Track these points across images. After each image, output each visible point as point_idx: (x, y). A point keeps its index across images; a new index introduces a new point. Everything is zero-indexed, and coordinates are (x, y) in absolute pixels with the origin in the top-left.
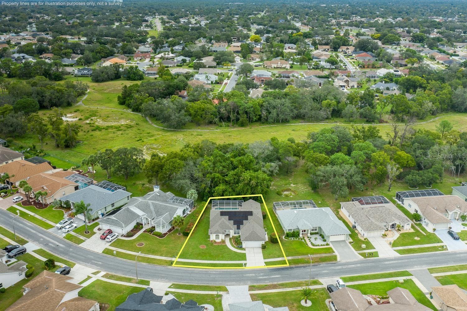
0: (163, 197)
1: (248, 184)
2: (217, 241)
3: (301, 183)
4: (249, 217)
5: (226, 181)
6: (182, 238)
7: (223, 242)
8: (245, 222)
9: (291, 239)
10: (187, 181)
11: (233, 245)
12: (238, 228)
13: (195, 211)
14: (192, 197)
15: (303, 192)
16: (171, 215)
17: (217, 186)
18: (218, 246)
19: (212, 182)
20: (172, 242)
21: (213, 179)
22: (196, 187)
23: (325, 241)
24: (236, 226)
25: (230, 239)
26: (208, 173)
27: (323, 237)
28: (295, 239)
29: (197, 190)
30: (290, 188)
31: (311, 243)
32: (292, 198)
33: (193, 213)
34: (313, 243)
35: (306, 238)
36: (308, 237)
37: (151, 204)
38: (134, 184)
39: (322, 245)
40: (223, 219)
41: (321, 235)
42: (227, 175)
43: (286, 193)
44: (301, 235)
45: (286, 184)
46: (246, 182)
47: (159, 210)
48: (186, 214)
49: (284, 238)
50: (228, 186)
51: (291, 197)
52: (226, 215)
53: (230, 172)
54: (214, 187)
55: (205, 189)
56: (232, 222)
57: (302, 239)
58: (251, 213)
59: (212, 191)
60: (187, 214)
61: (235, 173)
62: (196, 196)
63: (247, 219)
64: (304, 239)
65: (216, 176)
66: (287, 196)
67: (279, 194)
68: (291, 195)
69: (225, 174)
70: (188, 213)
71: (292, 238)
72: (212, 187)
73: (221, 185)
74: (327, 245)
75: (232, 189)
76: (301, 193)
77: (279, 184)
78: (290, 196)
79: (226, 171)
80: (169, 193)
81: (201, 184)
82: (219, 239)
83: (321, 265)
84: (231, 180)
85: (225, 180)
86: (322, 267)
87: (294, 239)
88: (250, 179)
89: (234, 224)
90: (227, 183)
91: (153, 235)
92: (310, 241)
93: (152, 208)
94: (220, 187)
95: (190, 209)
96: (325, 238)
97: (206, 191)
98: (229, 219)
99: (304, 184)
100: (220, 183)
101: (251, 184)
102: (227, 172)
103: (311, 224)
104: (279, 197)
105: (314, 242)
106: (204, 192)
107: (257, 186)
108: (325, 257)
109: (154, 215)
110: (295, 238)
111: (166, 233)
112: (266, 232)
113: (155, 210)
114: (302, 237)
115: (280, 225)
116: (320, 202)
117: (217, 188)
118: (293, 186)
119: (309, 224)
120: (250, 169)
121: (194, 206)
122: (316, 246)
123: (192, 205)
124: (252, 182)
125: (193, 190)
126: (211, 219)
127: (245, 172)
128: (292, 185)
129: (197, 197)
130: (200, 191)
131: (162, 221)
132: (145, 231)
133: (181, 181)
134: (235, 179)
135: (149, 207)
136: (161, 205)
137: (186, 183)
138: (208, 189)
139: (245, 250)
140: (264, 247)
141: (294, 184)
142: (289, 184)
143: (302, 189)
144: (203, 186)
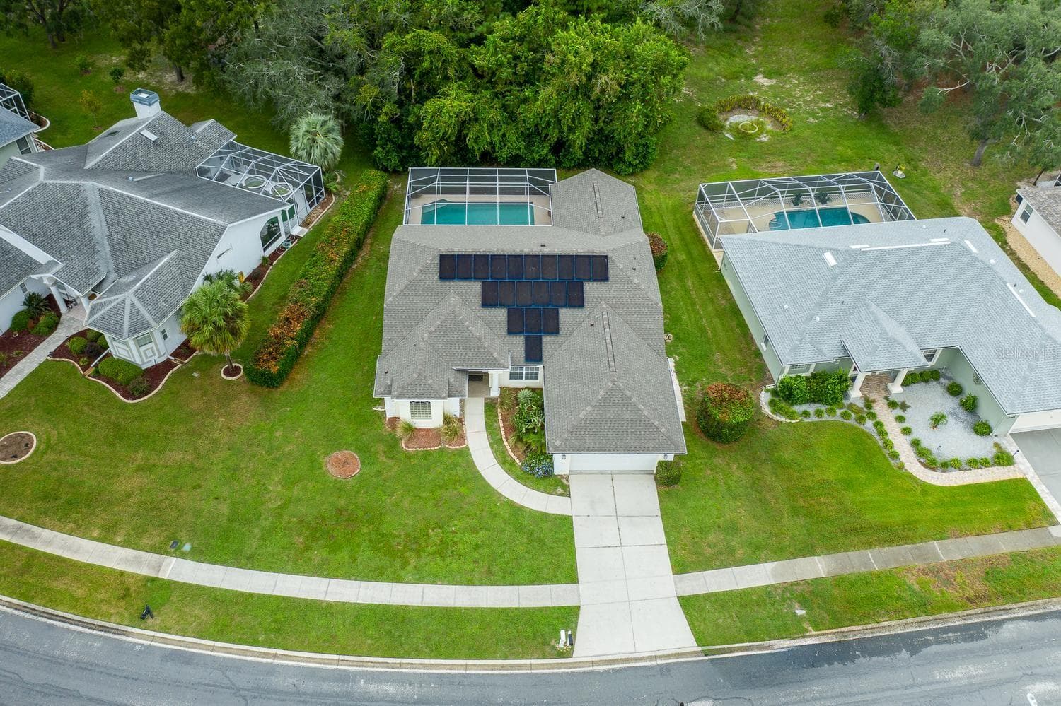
0: (172, 148)
1: (583, 91)
2: (421, 423)
3: (801, 72)
4: (592, 290)
5: (475, 70)
6: (245, 398)
7: (453, 426)
8: (566, 315)
9: (806, 414)
10: (292, 66)
11: (504, 452)
12: (534, 354)
13: (327, 219)
14: (316, 153)
15: (814, 116)
16: (188, 266)
17: (433, 92)
18: (426, 455)
19: (409, 71)
20: (182, 429)
21: (413, 58)
22: (337, 97)
23: (983, 429)
24: (519, 341)
25: (490, 406)
26: (392, 28)
27: (971, 406)
28: (826, 417)
29: (339, 114)
30: (755, 94)
31: (915, 443)
32: (769, 145)
33: (318, 230)
34: (925, 444)
35: (880, 409)
36: (892, 405)
37: (93, 198)
38: (84, 69)
39: (973, 464)
40: (453, 300)
41: (955, 390)
42: (480, 40)
43: (739, 119)
44: (855, 394)
45: (736, 76)
46: (574, 78)
47: (132, 238)
48: (282, 239)
49: (767, 410)
50: (487, 94)
51: (764, 139)
52: (466, 278)
53: (497, 25)
54: (421, 100)
55: (376, 107)
56: (500, 315)
57: (860, 420)
58: (597, 267)
59: (411, 119)
60: (291, 238)
61: (518, 31)
62: (333, 144)
63: (578, 302)
64: (873, 416)
65: (427, 48)
66: (742, 135)
67: (707, 123)
68: (762, 130)
69: (472, 35)
70: (297, 230)
71: (811, 408)
72: (409, 96)
73: (452, 89)
74: (1003, 458)
75: (505, 107)
76: (802, 119)
77: (705, 73)
78: (758, 135)
79: (478, 17)
80: (205, 127)
81: (359, 85)
82: (429, 416)
83: (1008, 631)
84: (502, 65)
85: (472, 66)
86: (1015, 646)
87: (819, 413)
88: (593, 65)
89: (511, 331)
90: (480, 78)
91: (97, 374)
92: (907, 431)
93: (97, 222)
94: (447, 103)
95: (303, 209)
96: (985, 413)
97: (383, 118)
98: (487, 302)
99: (812, 73)
100: (447, 78)
101: (598, 89)
102: (480, 23)
103: (911, 333)
104: (711, 139)
105: (930, 440)
106: (373, 121)
107: (624, 97)
108: (1015, 558)
109: (105, 262)
110: (823, 408)
111: (167, 365)
112: (671, 362)
113: (110, 237)
114: (860, 404)
115: (736, 312)
116: (900, 174)
117: (430, 106)
118: (767, 82)
119: (901, 334)
120: (589, 11)
121: (328, 191)
122: (945, 466)
123: (316, 189)
124: (603, 79)
125: (316, 118)
126: (388, 299)
127: (565, 27)
128: (760, 79)
129: (337, 149)
130: (355, 117)
131: (135, 312)
132: (60, 352)
133: (262, 68)
134: (516, 58)
135: (83, 216)
136: (142, 209)
137: (286, 74)
138: (389, 108)
139: (566, 492)
140: (667, 478)
141: (768, 75)
142: (749, 73)
143: (806, 103)
144: (368, 93)
